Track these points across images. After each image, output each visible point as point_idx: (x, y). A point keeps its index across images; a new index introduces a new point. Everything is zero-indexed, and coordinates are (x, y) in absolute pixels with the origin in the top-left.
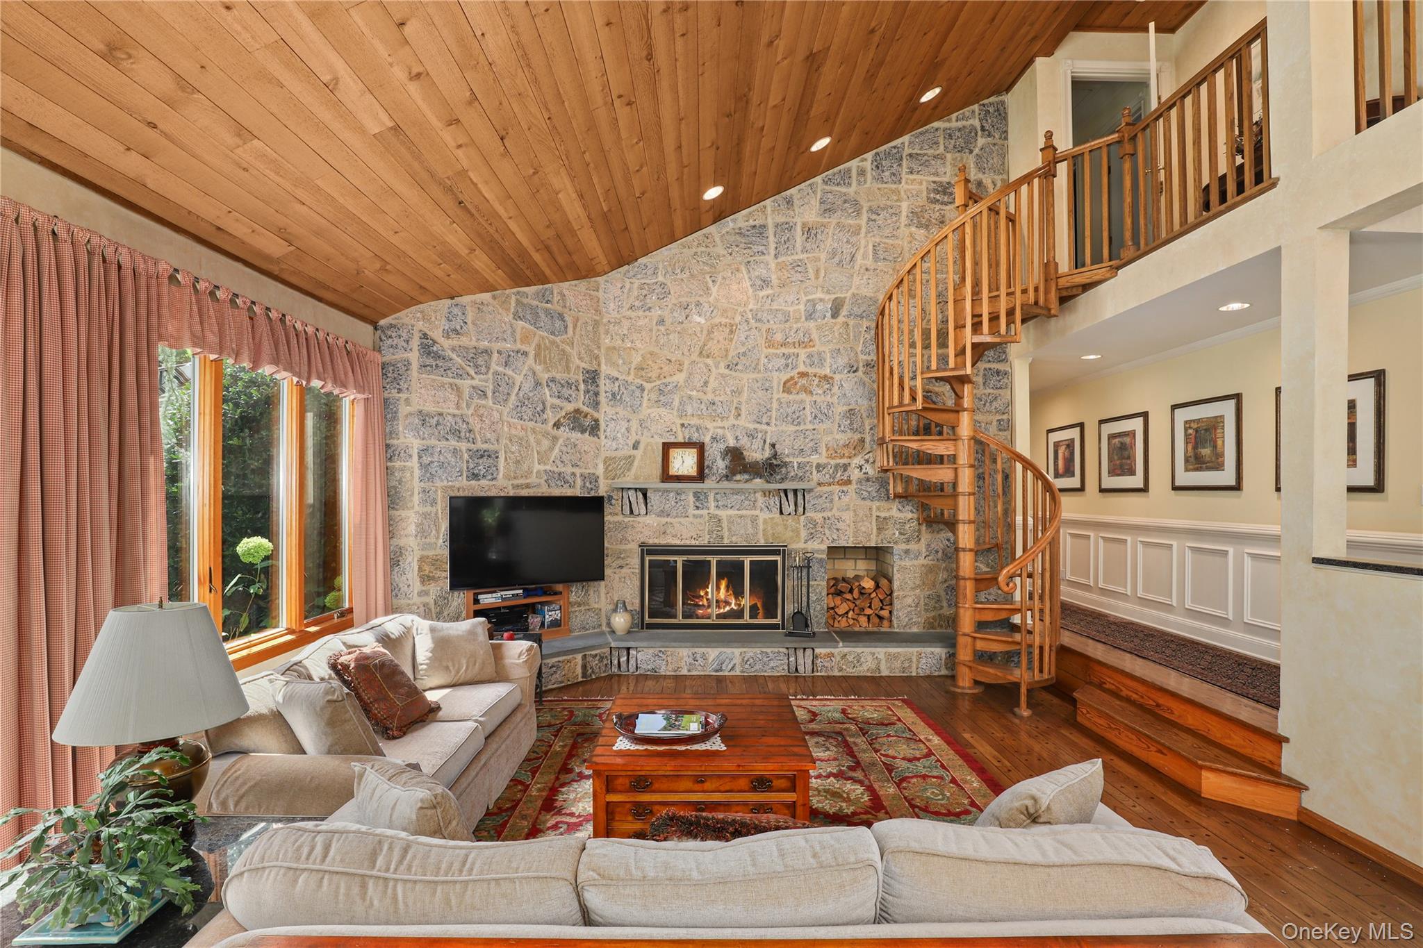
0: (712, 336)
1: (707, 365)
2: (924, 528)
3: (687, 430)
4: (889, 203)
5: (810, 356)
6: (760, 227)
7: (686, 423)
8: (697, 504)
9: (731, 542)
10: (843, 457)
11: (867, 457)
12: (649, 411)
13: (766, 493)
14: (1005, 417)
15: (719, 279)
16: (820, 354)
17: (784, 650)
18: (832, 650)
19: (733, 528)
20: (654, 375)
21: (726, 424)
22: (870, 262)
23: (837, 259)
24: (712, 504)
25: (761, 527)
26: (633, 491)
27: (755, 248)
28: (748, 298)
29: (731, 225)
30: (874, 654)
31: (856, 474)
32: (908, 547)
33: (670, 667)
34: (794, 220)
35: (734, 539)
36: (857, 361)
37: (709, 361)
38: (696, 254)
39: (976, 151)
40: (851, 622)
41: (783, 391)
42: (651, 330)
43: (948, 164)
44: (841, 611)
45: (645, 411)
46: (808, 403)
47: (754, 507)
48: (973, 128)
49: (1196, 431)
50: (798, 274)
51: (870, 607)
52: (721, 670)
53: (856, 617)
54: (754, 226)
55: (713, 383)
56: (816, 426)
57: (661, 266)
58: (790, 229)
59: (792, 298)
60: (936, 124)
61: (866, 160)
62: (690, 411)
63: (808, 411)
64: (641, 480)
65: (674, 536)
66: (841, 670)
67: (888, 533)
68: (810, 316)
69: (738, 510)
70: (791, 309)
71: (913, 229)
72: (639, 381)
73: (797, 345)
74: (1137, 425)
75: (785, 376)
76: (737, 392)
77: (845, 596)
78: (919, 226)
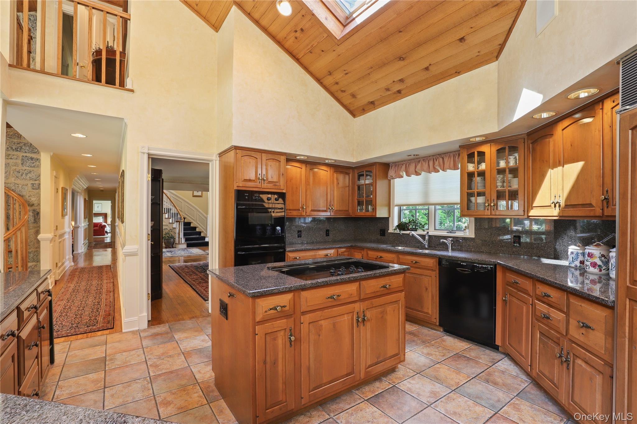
14: (37, 182)
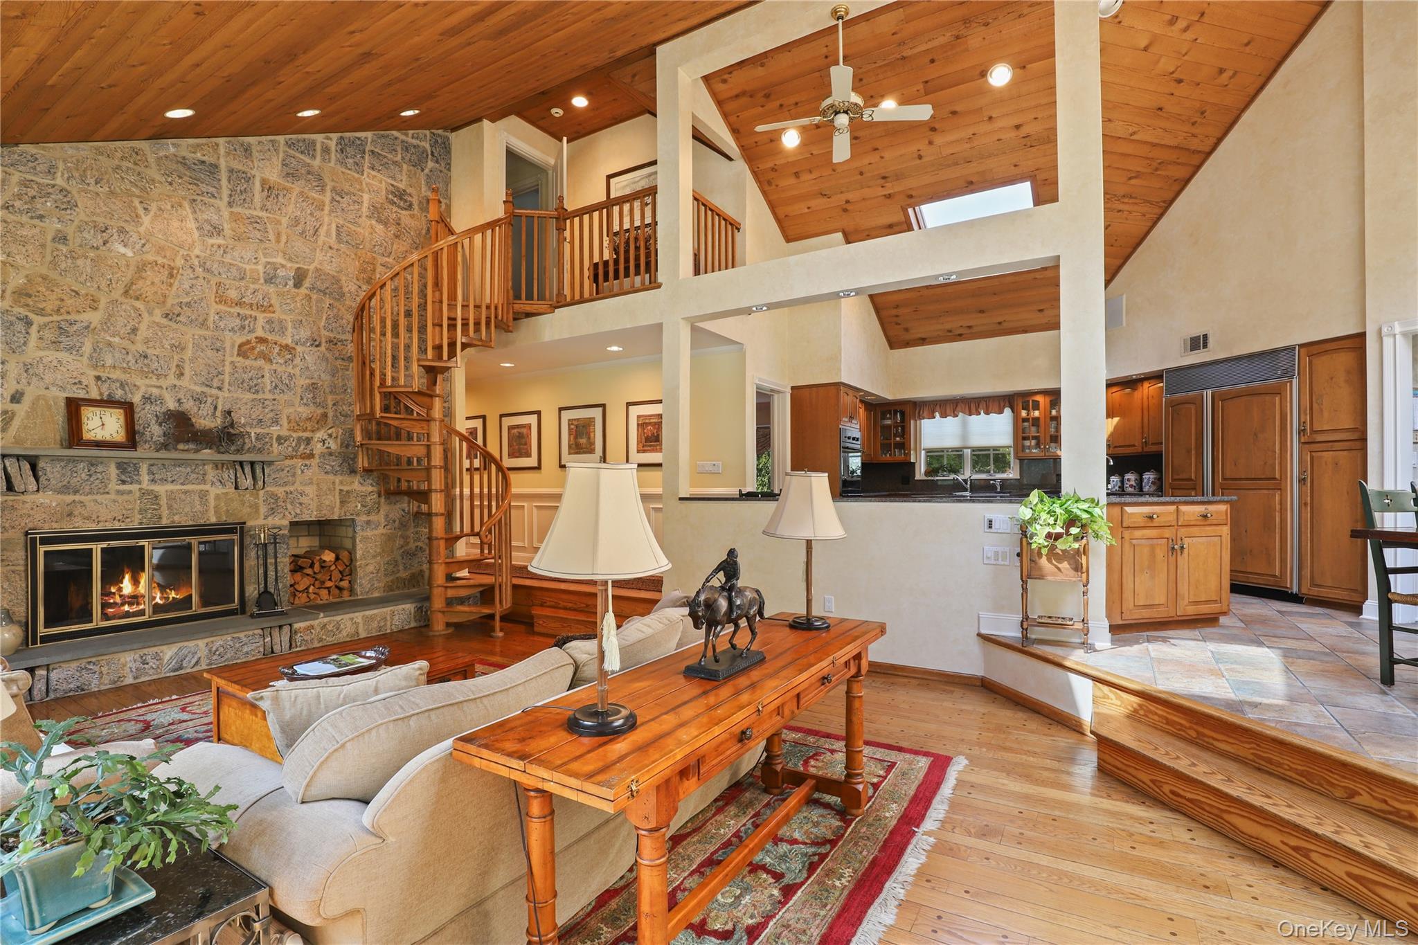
0: (144, 274)
1: (136, 309)
2: (383, 500)
3: (106, 385)
4: (352, 190)
5: (270, 322)
6: (211, 165)
7: (104, 375)
8: (123, 477)
9: (173, 522)
10: (305, 430)
11: (330, 431)
12: (42, 353)
13: (218, 465)
15: (153, 207)
16: (281, 321)
17: (260, 632)
18: (312, 622)
19: (175, 506)
20: (49, 308)
21: (162, 382)
22: (333, 241)
23: (299, 228)
24: (145, 478)
25: (212, 503)
26: (14, 460)
27: (204, 187)
28: (194, 242)
29: (172, 150)
30: (352, 619)
31: (318, 448)
32: (369, 518)
33: (106, 679)
34: (253, 172)
35: (176, 518)
36: (320, 336)
37: (139, 304)
38: (118, 167)
39: (427, 171)
40: (312, 596)
41: (238, 355)
42: (43, 246)
43: (404, 173)
44: (301, 587)
45: (33, 351)
46: (267, 371)
47: (204, 481)
48: (425, 151)
49: (577, 426)
50: (256, 232)
51: (330, 580)
52: (181, 668)
53: (317, 591)
54: (203, 162)
55: (143, 332)
56: (276, 396)
57: (61, 166)
58: (248, 180)
59: (248, 255)
60: (395, 133)
61: (331, 139)
62: (109, 361)
63: (267, 380)
64: (28, 445)
65: (89, 518)
66: (321, 640)
67: (351, 506)
68: (270, 280)
69: (183, 484)
70: (248, 267)
71: (374, 222)
72: (23, 312)
73: (254, 307)
74: (533, 419)
75: (240, 339)
76: (180, 348)
77: (305, 571)
78: (379, 221)
